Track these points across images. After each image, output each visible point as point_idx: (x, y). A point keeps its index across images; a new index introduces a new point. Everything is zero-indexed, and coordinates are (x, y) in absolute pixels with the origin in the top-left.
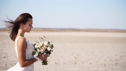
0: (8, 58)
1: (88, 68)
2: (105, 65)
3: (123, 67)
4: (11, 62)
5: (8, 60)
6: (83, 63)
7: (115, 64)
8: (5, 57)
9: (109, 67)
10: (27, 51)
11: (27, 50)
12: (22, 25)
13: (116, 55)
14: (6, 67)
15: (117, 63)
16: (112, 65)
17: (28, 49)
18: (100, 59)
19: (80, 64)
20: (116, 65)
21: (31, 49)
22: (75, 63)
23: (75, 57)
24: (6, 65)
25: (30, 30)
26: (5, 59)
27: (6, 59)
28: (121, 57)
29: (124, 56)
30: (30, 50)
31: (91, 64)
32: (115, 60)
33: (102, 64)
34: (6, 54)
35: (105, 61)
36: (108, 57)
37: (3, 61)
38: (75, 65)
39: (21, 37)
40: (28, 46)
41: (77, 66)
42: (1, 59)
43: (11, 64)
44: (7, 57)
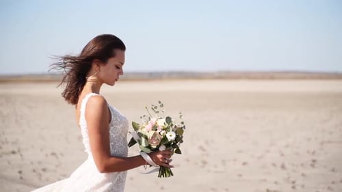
0: (21, 155)
1: (240, 175)
2: (283, 167)
3: (333, 170)
4: (32, 163)
5: (23, 159)
6: (224, 162)
7: (310, 163)
8: (14, 153)
9: (294, 171)
10: (110, 132)
11: (112, 128)
12: (98, 66)
13: (309, 140)
14: (21, 178)
15: (314, 161)
16: (302, 165)
17: (113, 126)
18: (268, 151)
19: (216, 166)
20: (313, 166)
21: (121, 125)
22: (205, 163)
23: (201, 148)
24: (20, 172)
25: (116, 80)
26: (13, 156)
27: (17, 156)
28: (322, 143)
29: (329, 142)
30: (120, 127)
31: (245, 164)
32: (308, 152)
33: (274, 165)
34: (14, 143)
35: (282, 155)
36: (287, 146)
37: (9, 163)
38: (203, 167)
39: (94, 94)
40: (113, 117)
41: (209, 171)
42: (5, 157)
43: (34, 171)
44: (19, 151)
